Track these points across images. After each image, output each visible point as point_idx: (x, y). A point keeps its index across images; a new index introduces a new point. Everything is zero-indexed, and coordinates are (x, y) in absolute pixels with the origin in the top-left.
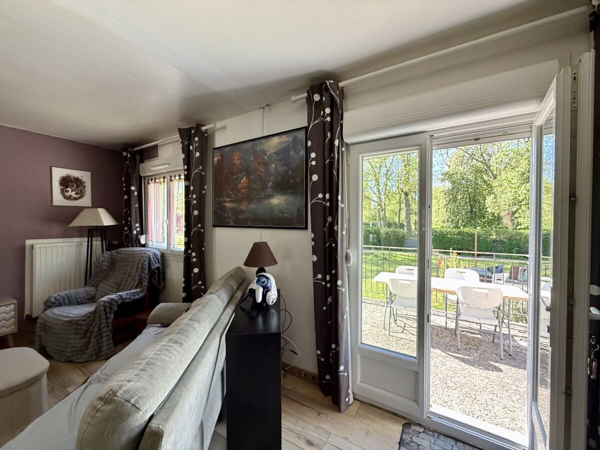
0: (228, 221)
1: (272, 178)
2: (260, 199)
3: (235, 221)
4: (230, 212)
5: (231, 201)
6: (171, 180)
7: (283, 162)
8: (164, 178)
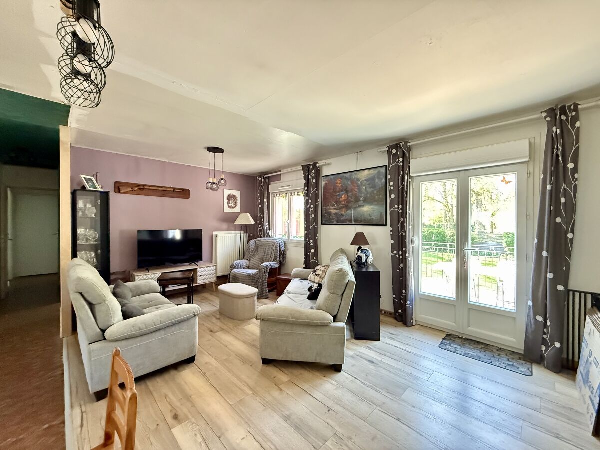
0: (333, 221)
1: (363, 195)
2: (355, 208)
3: (337, 222)
4: (334, 216)
5: (335, 209)
6: (292, 195)
7: (371, 186)
8: (286, 194)
